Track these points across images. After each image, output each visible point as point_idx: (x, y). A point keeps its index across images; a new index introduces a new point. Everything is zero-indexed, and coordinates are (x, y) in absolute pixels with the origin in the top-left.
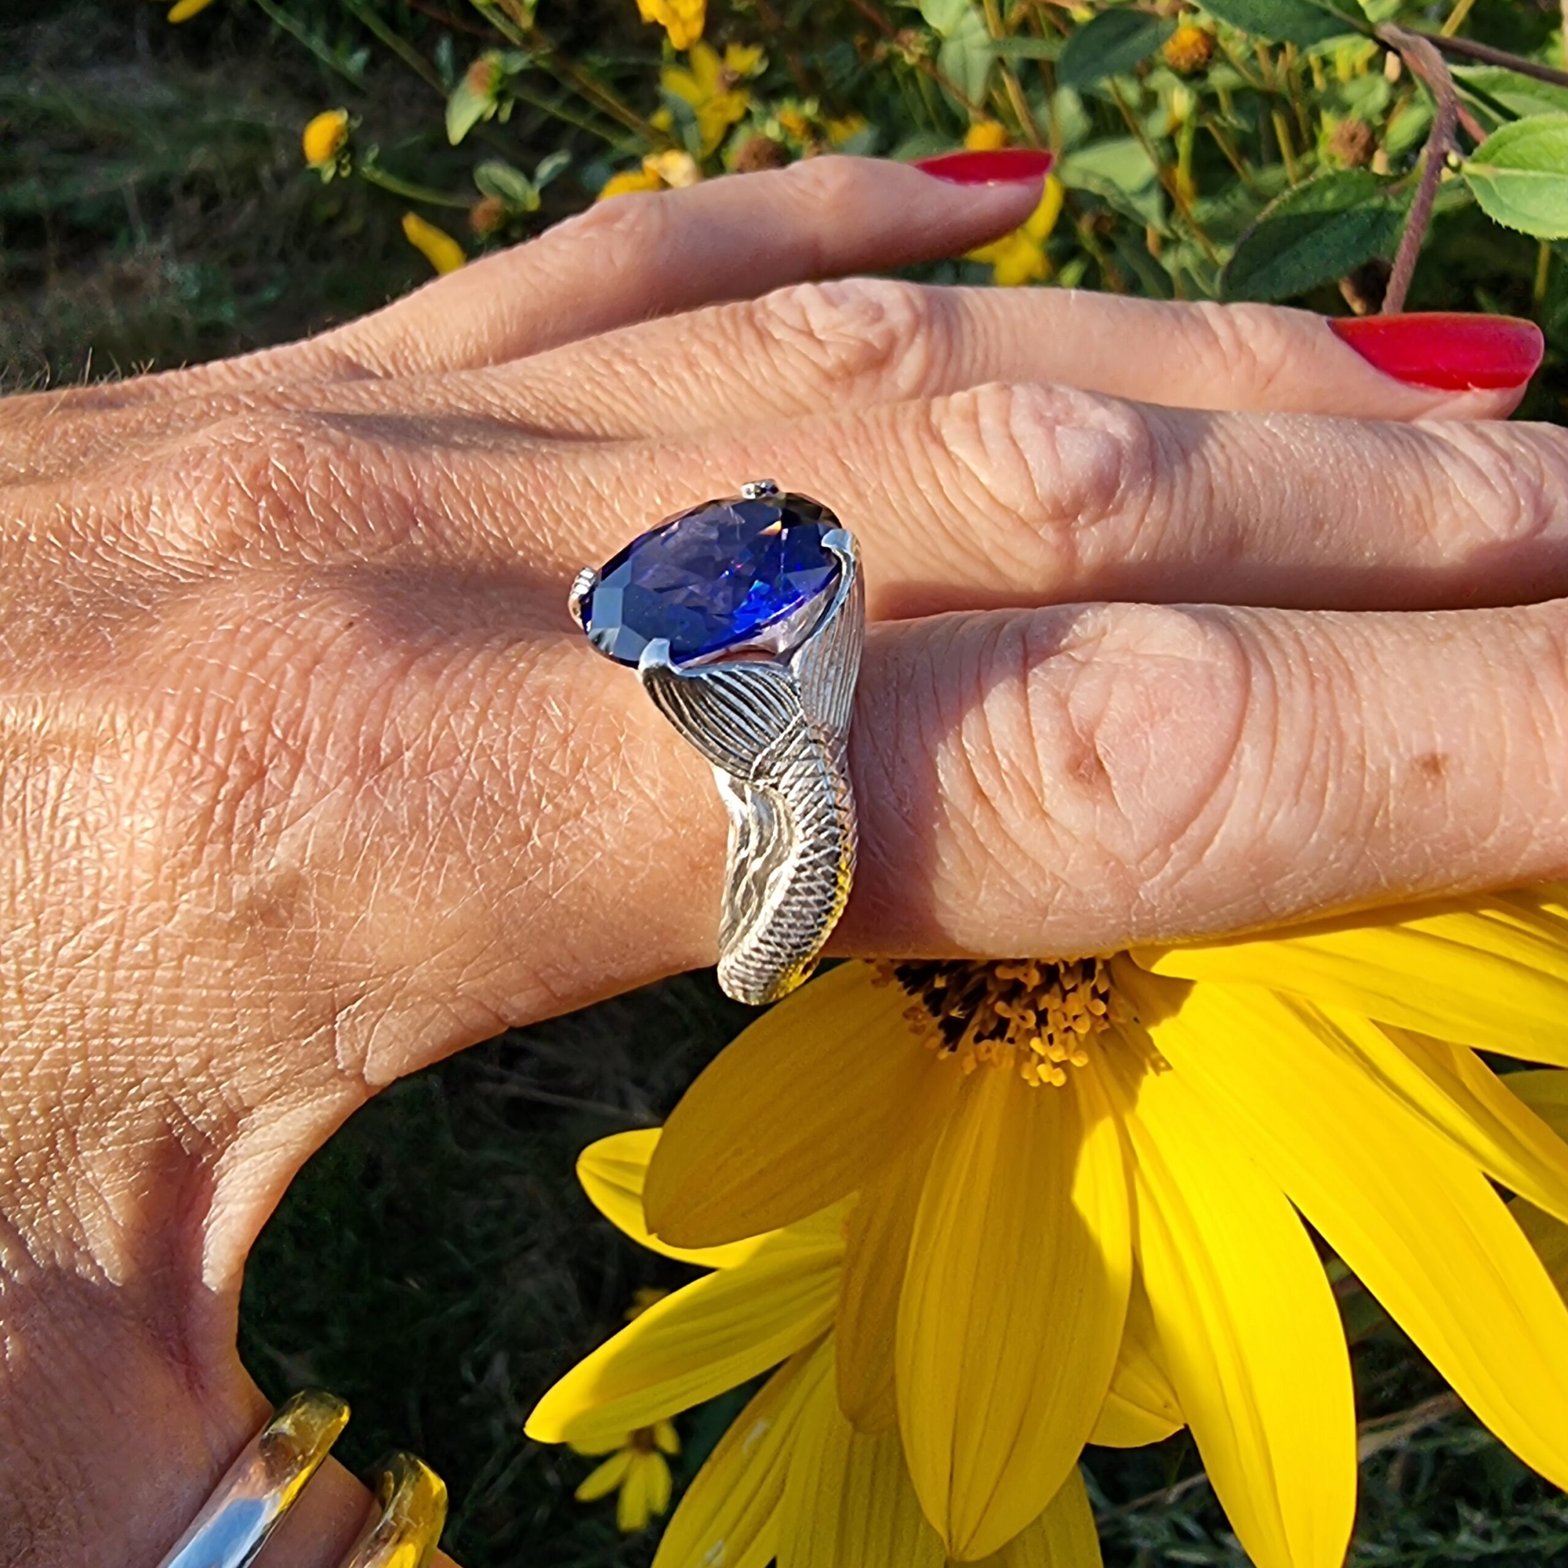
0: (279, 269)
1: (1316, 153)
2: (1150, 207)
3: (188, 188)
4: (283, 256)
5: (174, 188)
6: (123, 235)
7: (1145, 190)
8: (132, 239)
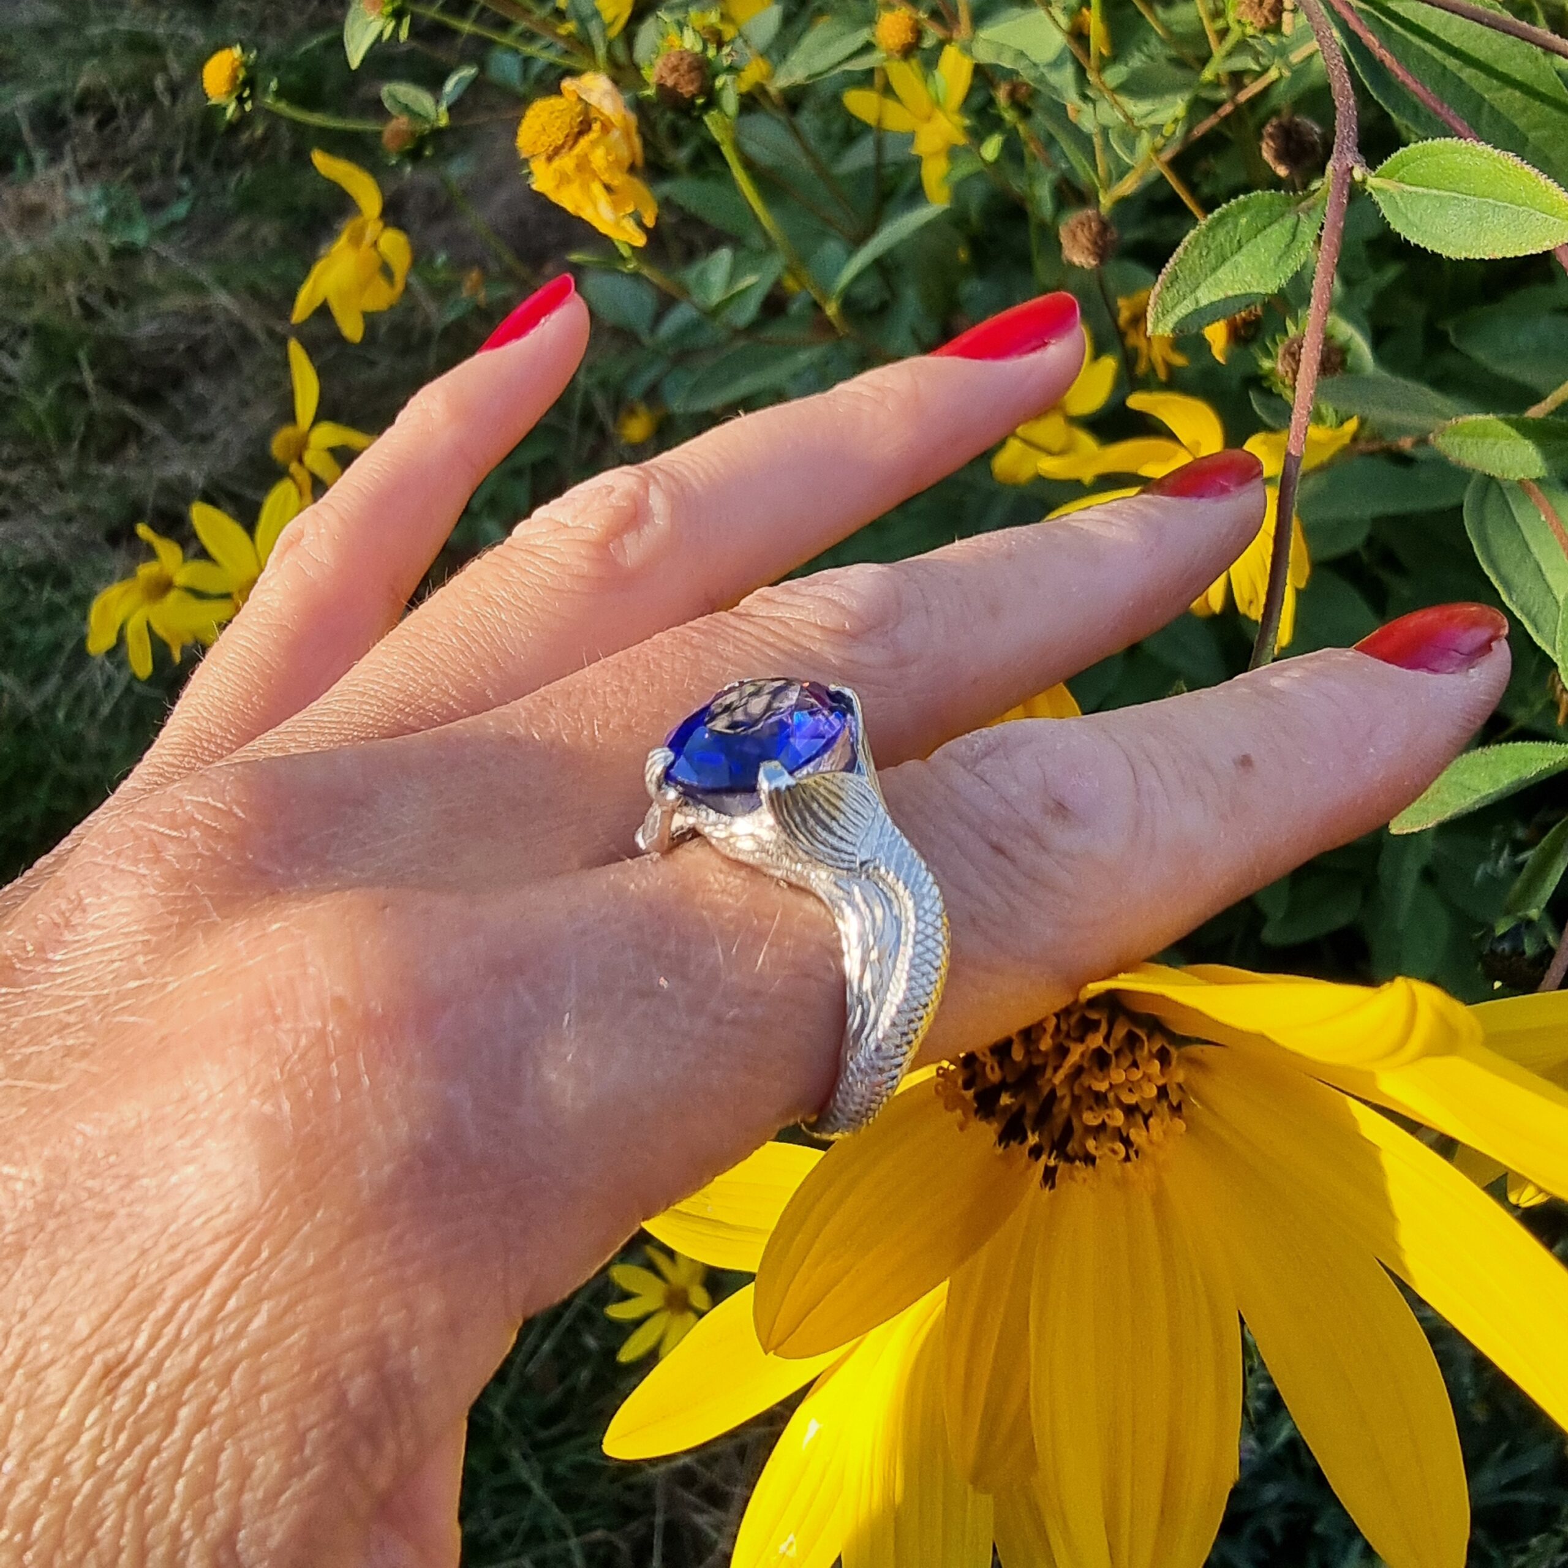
0: (185, 183)
1: (1225, 18)
2: (1064, 79)
3: (81, 108)
4: (187, 169)
5: (67, 107)
6: (20, 161)
7: (1056, 64)
8: (30, 164)
